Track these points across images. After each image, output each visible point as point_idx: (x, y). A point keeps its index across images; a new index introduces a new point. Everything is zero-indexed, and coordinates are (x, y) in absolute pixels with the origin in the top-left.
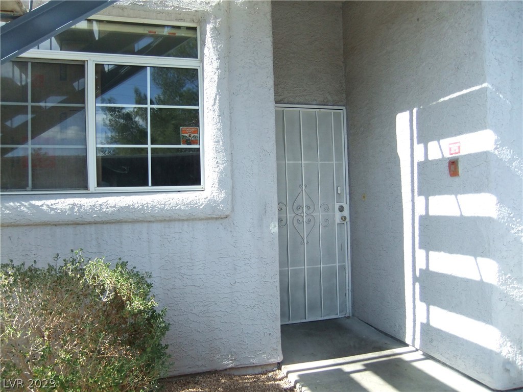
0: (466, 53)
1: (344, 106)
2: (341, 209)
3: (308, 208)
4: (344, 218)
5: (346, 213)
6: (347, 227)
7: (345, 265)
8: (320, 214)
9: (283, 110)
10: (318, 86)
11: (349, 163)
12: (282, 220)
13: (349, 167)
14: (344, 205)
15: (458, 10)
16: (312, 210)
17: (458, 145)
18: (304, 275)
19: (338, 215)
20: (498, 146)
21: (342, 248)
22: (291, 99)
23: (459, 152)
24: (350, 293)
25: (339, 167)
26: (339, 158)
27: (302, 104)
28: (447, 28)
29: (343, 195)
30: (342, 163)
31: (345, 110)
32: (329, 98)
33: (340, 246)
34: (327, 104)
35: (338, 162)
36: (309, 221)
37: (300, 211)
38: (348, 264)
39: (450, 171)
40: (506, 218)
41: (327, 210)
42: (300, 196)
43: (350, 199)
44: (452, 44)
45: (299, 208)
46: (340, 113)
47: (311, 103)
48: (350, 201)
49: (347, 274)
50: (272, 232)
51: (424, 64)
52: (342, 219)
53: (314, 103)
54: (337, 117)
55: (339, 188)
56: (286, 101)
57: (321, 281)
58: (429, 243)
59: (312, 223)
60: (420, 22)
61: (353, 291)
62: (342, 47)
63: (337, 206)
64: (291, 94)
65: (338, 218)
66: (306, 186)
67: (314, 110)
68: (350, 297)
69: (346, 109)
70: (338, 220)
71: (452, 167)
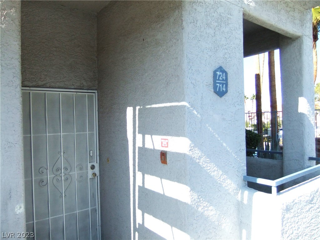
0: (173, 74)
1: (96, 90)
2: (93, 167)
3: (66, 169)
4: (94, 174)
5: (97, 170)
6: (97, 180)
7: (96, 208)
8: (75, 173)
9: (45, 93)
10: (76, 74)
11: (99, 132)
12: (43, 181)
13: (99, 135)
14: (95, 164)
15: (168, 41)
16: (69, 171)
17: (167, 141)
18: (63, 221)
19: (90, 172)
20: (192, 148)
21: (93, 196)
22: (53, 84)
23: (167, 147)
24: (100, 228)
25: (91, 135)
26: (91, 129)
27: (62, 88)
28: (161, 52)
29: (95, 157)
30: (94, 133)
31: (97, 94)
32: (85, 83)
33: (92, 194)
34: (83, 88)
35: (91, 132)
36: (66, 179)
37: (59, 172)
38: (98, 207)
39: (161, 160)
40: (196, 200)
41: (81, 169)
42: (59, 160)
43: (100, 159)
44: (164, 65)
45: (58, 170)
46: (93, 95)
47: (69, 87)
48: (99, 161)
49: (97, 215)
50: (18, 213)
51: (147, 74)
52: (93, 175)
53: (72, 87)
54: (91, 98)
55: (91, 152)
56: (48, 85)
57: (77, 223)
58: (148, 207)
59: (69, 180)
60: (144, 41)
61: (102, 226)
62: (96, 45)
63: (89, 165)
64: (52, 80)
65: (90, 174)
66: (64, 153)
67: (72, 93)
68: (100, 231)
69: (98, 92)
70: (90, 176)
71: (163, 157)
